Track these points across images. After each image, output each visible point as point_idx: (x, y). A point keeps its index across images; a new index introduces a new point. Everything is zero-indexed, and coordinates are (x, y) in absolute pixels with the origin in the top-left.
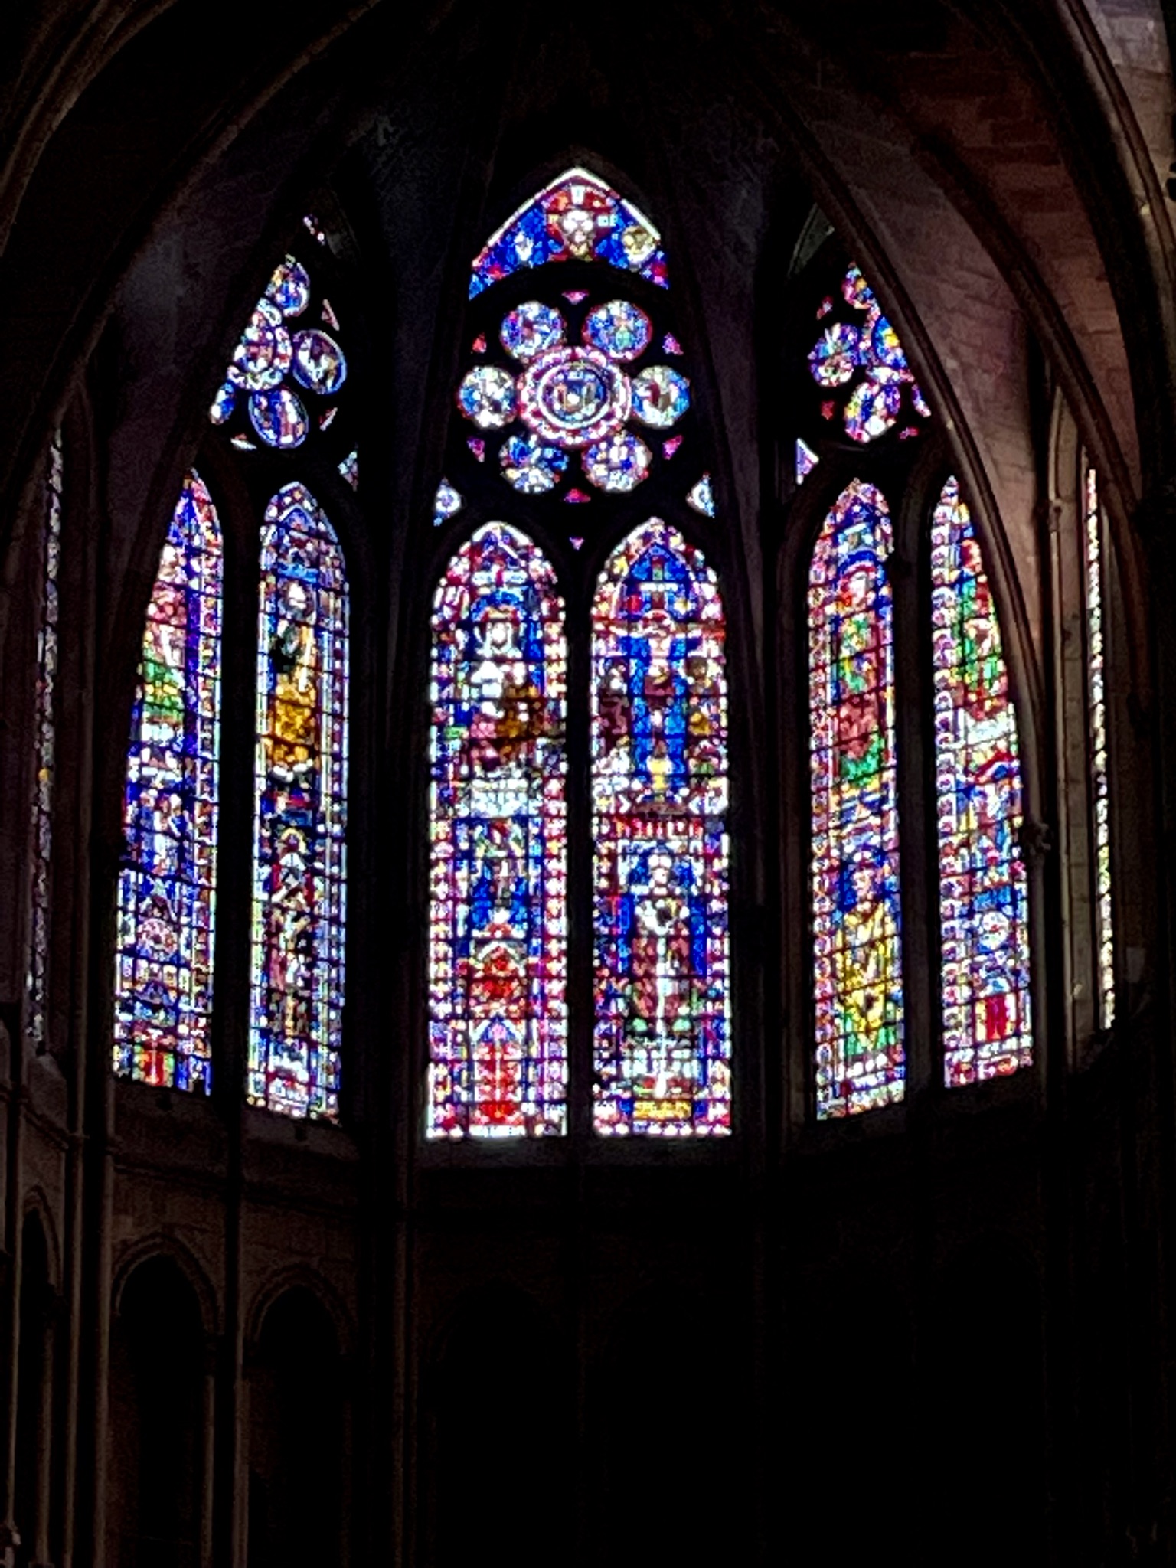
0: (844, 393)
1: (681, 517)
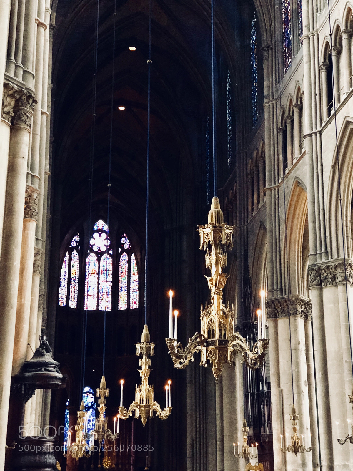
0: (124, 244)
1: (109, 254)
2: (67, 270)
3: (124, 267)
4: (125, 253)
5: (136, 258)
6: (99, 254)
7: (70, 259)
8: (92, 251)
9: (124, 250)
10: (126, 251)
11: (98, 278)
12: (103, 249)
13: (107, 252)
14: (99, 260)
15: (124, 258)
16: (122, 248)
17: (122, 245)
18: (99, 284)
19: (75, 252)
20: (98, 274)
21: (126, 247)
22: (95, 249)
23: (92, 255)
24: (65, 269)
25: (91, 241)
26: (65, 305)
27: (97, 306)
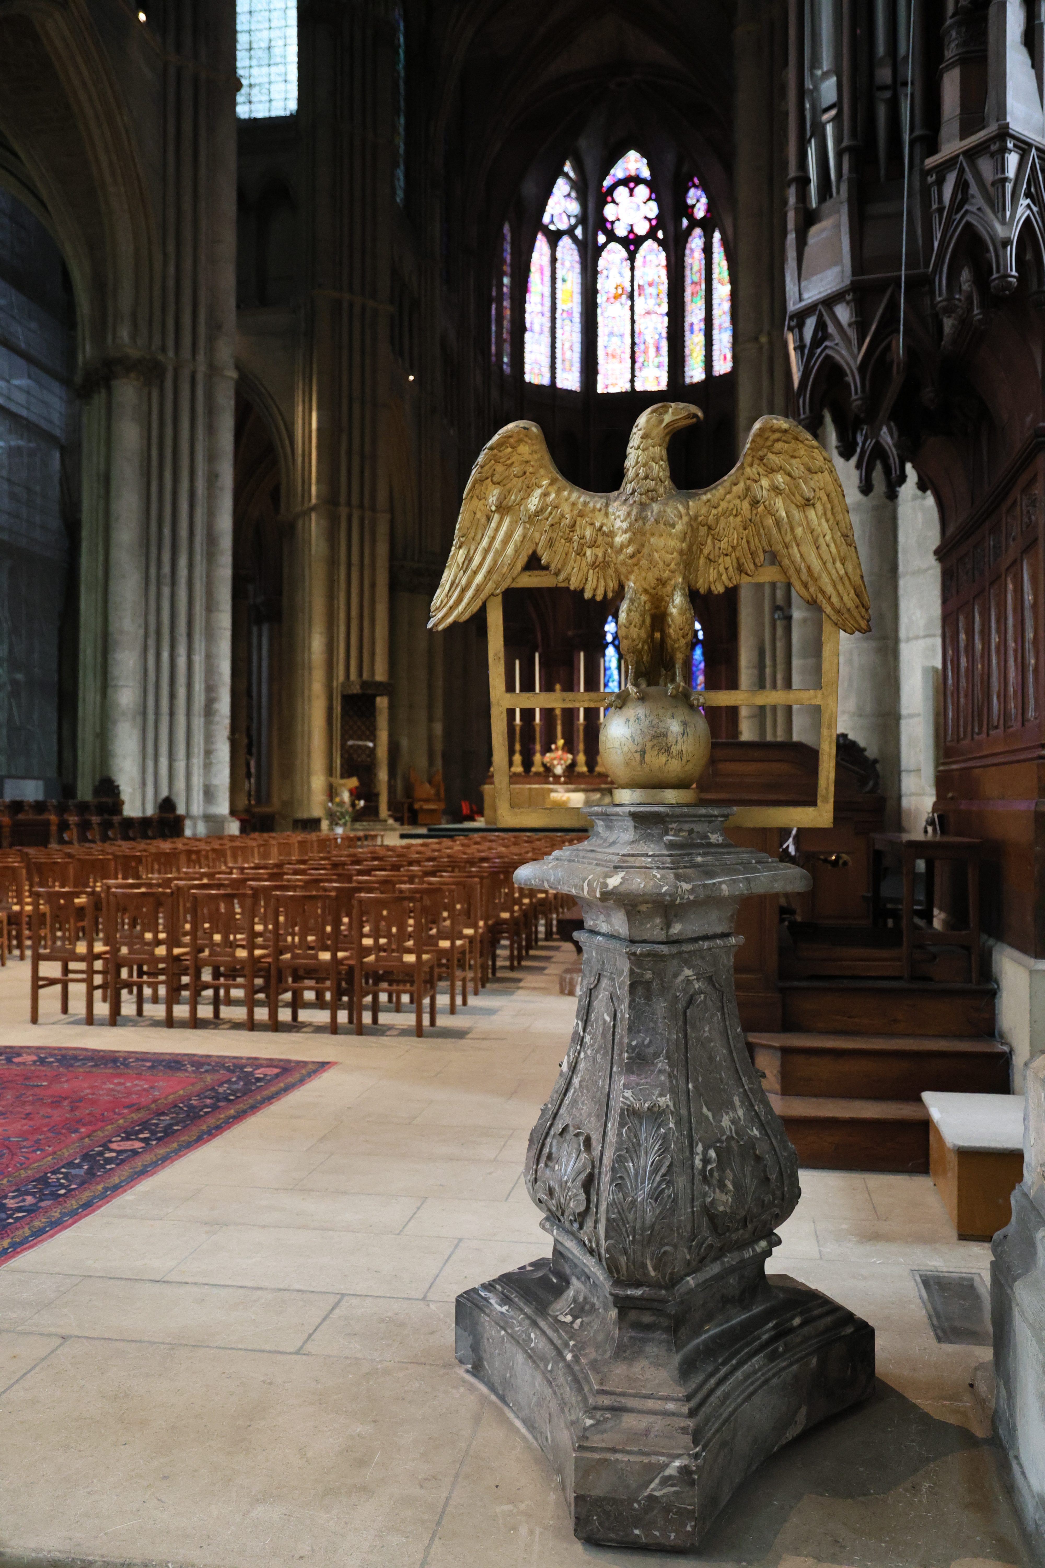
0: (694, 206)
1: (656, 239)
2: (547, 290)
3: (696, 267)
4: (698, 231)
5: (724, 239)
6: (632, 243)
8: (612, 237)
9: (694, 223)
10: (702, 223)
11: (632, 307)
12: (642, 229)
13: (652, 234)
14: (632, 258)
15: (696, 242)
16: (691, 217)
17: (688, 211)
18: (633, 322)
19: (566, 242)
20: (631, 297)
21: (700, 213)
22: (621, 231)
23: (614, 246)
24: (539, 285)
25: (610, 211)
26: (546, 381)
27: (632, 381)
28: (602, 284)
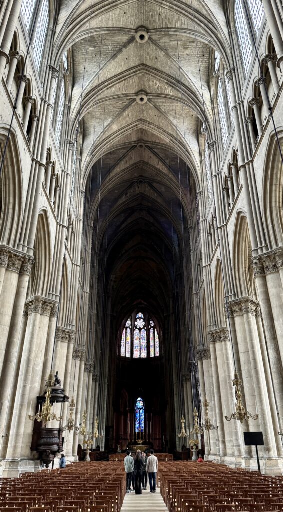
2: (125, 338)
3: (152, 335)
4: (152, 329)
5: (157, 331)
6: (140, 330)
7: (126, 333)
8: (136, 328)
9: (151, 327)
10: (153, 327)
11: (140, 342)
12: (142, 327)
13: (144, 328)
14: (140, 332)
15: (152, 331)
16: (151, 326)
17: (150, 325)
18: (140, 344)
19: (128, 329)
20: (140, 339)
21: (152, 325)
22: (138, 327)
23: (136, 330)
24: (123, 338)
25: (136, 323)
26: (124, 356)
27: (140, 356)
28: (134, 337)
